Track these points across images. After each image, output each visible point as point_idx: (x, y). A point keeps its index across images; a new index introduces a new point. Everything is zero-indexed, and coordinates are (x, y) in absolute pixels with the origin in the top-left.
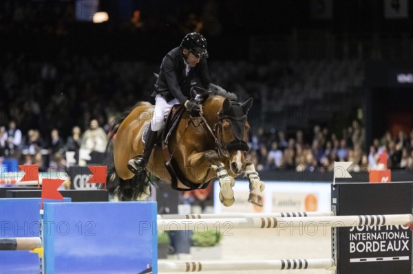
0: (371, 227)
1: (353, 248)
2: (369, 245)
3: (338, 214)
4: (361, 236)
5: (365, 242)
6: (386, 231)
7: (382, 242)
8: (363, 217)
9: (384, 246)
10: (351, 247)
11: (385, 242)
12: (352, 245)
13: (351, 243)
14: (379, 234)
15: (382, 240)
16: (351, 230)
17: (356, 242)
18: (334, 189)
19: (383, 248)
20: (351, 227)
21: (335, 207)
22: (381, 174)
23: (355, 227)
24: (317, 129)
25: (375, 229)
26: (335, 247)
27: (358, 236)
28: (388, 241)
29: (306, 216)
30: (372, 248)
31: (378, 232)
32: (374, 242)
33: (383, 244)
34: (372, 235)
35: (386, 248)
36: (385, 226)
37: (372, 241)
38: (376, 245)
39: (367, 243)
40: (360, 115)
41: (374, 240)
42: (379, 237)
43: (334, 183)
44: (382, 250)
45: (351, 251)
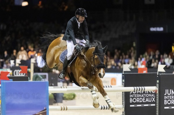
0: (139, 92)
1: (131, 100)
2: (138, 99)
3: (125, 86)
4: (135, 95)
5: (136, 98)
8: (136, 88)
9: (144, 100)
10: (130, 100)
11: (145, 98)
12: (131, 99)
13: (130, 99)
14: (142, 95)
16: (130, 93)
17: (133, 98)
18: (123, 76)
19: (144, 101)
21: (124, 83)
22: (143, 70)
23: (132, 92)
24: (116, 51)
25: (141, 93)
26: (124, 100)
27: (133, 95)
28: (146, 98)
29: (111, 87)
30: (139, 101)
31: (142, 94)
32: (140, 98)
33: (144, 99)
34: (139, 95)
35: (145, 101)
36: (145, 92)
37: (139, 98)
38: (141, 99)
39: (137, 98)
40: (134, 45)
41: (140, 97)
42: (142, 96)
43: (123, 73)
44: (143, 102)
45: (131, 102)
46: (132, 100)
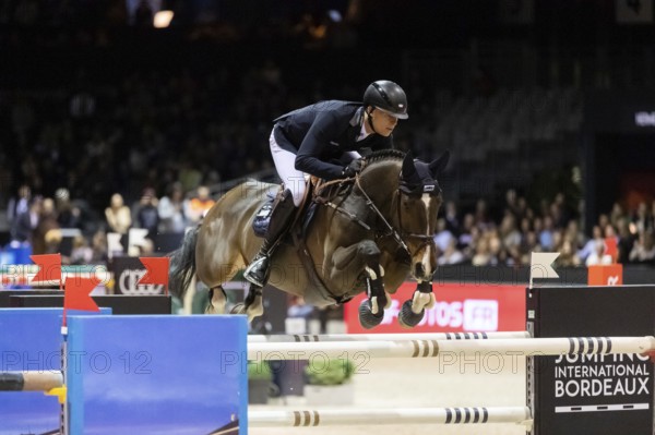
0: (590, 357)
2: (585, 385)
3: (537, 335)
4: (573, 370)
5: (579, 380)
6: (612, 363)
7: (606, 381)
8: (576, 340)
9: (610, 387)
10: (557, 389)
11: (610, 380)
12: (559, 385)
13: (557, 382)
14: (602, 368)
15: (607, 377)
16: (557, 361)
17: (565, 380)
18: (530, 295)
19: (608, 390)
20: (557, 357)
21: (531, 324)
22: (607, 272)
23: (564, 356)
24: (511, 195)
25: (596, 360)
26: (532, 389)
27: (568, 370)
28: (615, 379)
29: (485, 337)
30: (590, 390)
31: (599, 364)
32: (594, 381)
33: (608, 383)
34: (591, 369)
35: (612, 390)
36: (612, 355)
37: (590, 379)
38: (597, 386)
39: (583, 382)
40: (577, 176)
41: (594, 377)
42: (602, 372)
43: (531, 287)
44: (606, 394)
45: (557, 395)
46: (561, 388)
